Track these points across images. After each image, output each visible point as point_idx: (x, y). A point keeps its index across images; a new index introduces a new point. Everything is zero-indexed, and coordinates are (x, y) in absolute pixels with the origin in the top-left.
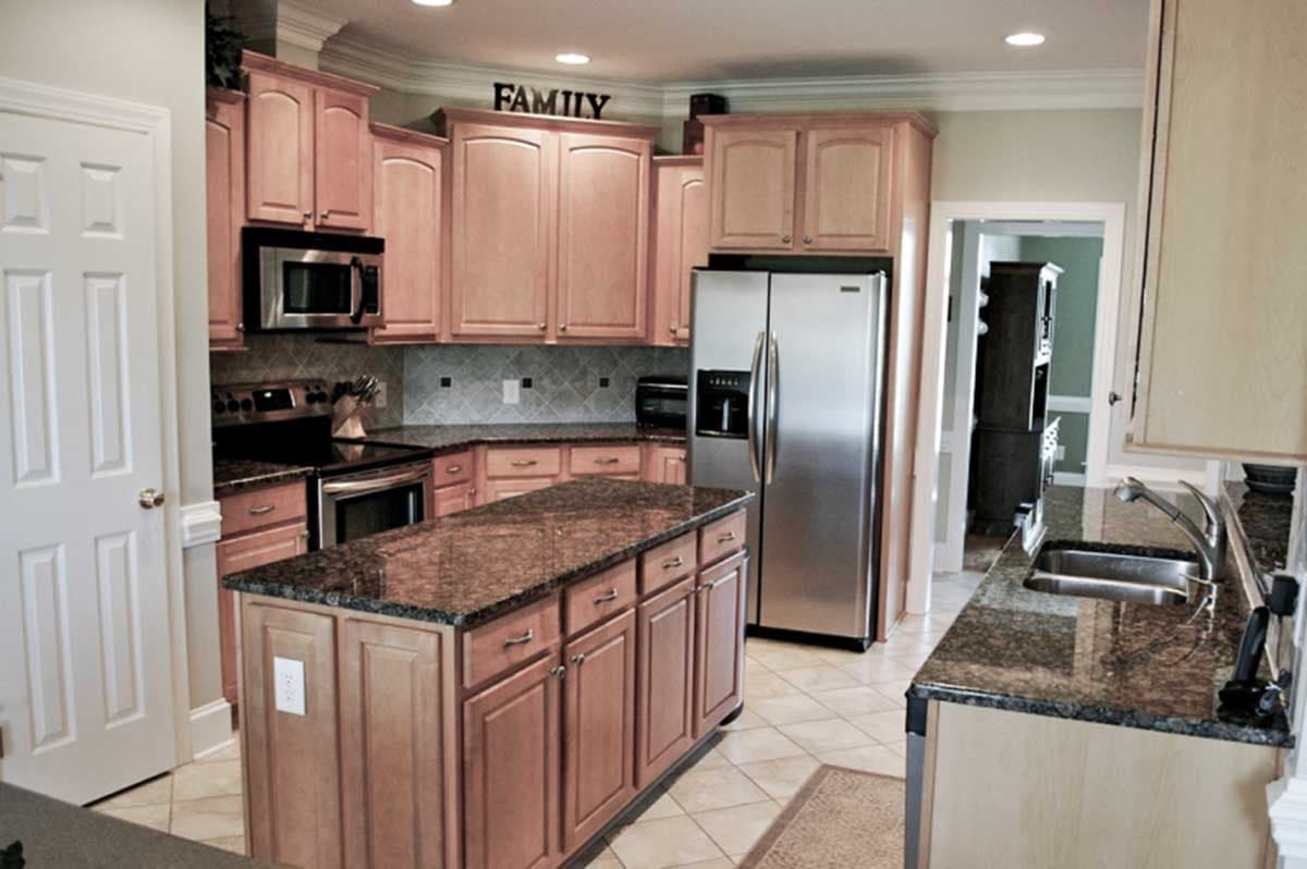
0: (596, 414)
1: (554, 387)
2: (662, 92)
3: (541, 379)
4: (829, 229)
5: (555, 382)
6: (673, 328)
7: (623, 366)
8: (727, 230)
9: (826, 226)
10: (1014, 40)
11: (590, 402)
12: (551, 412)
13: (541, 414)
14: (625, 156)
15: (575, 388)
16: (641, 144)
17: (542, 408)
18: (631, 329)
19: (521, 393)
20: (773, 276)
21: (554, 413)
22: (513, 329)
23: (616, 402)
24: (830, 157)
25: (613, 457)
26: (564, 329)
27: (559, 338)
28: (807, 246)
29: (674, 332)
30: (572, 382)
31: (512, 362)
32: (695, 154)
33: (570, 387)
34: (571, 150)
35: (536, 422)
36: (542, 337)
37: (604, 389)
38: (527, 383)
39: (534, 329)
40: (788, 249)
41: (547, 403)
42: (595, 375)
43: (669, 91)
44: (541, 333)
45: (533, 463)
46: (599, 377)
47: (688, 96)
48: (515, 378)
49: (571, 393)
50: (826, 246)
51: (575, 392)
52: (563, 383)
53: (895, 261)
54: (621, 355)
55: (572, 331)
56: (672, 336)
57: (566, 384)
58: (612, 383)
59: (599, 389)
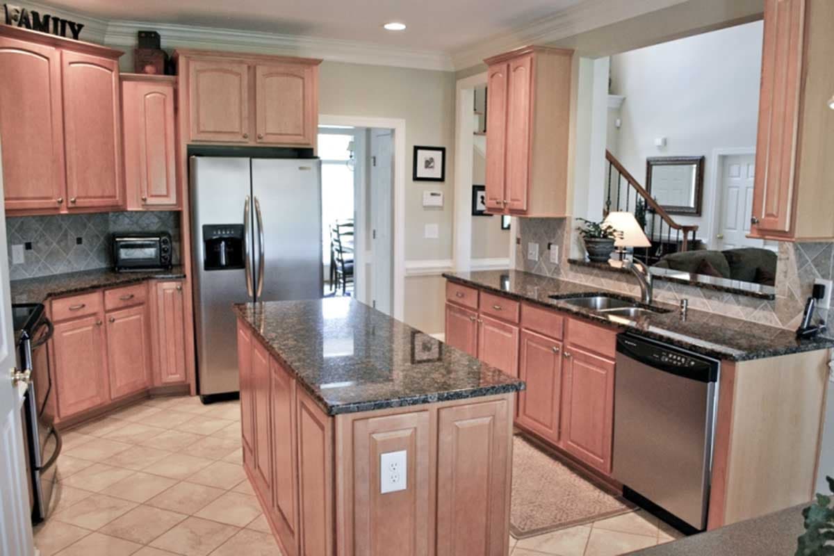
0: (75, 265)
1: (47, 247)
2: (108, 25)
3: (37, 242)
4: (274, 130)
5: (47, 243)
6: (144, 197)
7: (90, 228)
8: (202, 128)
9: (271, 128)
10: (389, 27)
11: (71, 256)
12: (46, 267)
13: (40, 269)
14: (103, 71)
15: (61, 248)
16: (113, 63)
17: (40, 265)
18: (114, 199)
19: (25, 253)
20: (253, 160)
21: (48, 268)
22: (40, 203)
23: (88, 255)
24: (271, 86)
25: (130, 294)
26: (74, 202)
27: (69, 209)
28: (259, 141)
29: (144, 200)
30: (58, 243)
31: (16, 231)
32: (146, 73)
33: (57, 247)
34: (71, 63)
35: (37, 276)
36: (57, 209)
37: (79, 245)
38: (28, 246)
39: (52, 203)
40: (246, 143)
41: (42, 260)
42: (73, 236)
43: (112, 25)
44: (57, 205)
45: (83, 306)
46: (76, 237)
47: (136, 31)
48: (20, 243)
49: (58, 251)
50: (271, 141)
51: (61, 250)
52: (52, 243)
53: (315, 151)
54: (89, 220)
55: (80, 202)
56: (143, 203)
57: (54, 244)
58: (84, 241)
59: (76, 246)
